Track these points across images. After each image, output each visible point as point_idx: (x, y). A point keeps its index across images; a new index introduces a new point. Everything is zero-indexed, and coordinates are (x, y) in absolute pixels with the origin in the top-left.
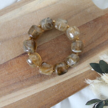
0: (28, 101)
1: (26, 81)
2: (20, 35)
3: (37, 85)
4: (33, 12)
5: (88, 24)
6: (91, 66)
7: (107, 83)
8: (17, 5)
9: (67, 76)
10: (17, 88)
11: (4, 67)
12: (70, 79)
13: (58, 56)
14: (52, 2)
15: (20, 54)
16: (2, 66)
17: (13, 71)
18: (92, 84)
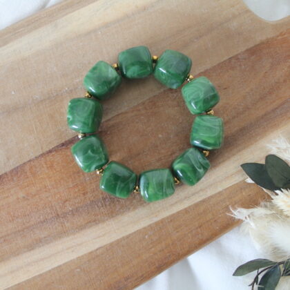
0: (78, 270)
1: (74, 215)
2: (55, 94)
3: (100, 225)
4: (89, 33)
5: (233, 61)
6: (244, 172)
7: (288, 217)
8: (46, 17)
9: (181, 201)
10: (49, 236)
11: (15, 179)
12: (189, 207)
13: (157, 146)
14: (137, 7)
15: (56, 144)
16: (10, 178)
17: (39, 189)
18: (248, 221)
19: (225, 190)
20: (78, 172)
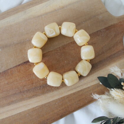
0: (28, 115)
1: (27, 92)
2: (23, 41)
3: (38, 97)
4: (39, 16)
5: (99, 32)
6: (98, 80)
7: (116, 100)
8: (21, 8)
9: (72, 89)
10: (17, 100)
12: (76, 92)
13: (64, 66)
14: (60, 7)
15: (22, 62)
16: (2, 75)
17: (14, 80)
18: (99, 100)
19: (91, 86)
20: (30, 75)
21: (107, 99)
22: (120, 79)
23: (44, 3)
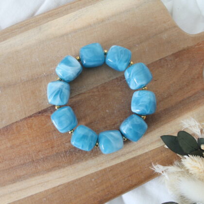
0: (45, 199)
1: (44, 161)
2: (36, 77)
3: (62, 170)
4: (62, 36)
5: (163, 61)
6: (162, 141)
7: (192, 174)
8: (34, 22)
9: (119, 157)
10: (26, 174)
11: (5, 133)
12: (124, 162)
13: (105, 118)
14: (97, 19)
15: (35, 111)
16: (2, 132)
17: (21, 142)
18: (164, 174)
19: (151, 151)
20: (49, 132)
21: (178, 172)
22: (198, 139)
23: (70, 14)
